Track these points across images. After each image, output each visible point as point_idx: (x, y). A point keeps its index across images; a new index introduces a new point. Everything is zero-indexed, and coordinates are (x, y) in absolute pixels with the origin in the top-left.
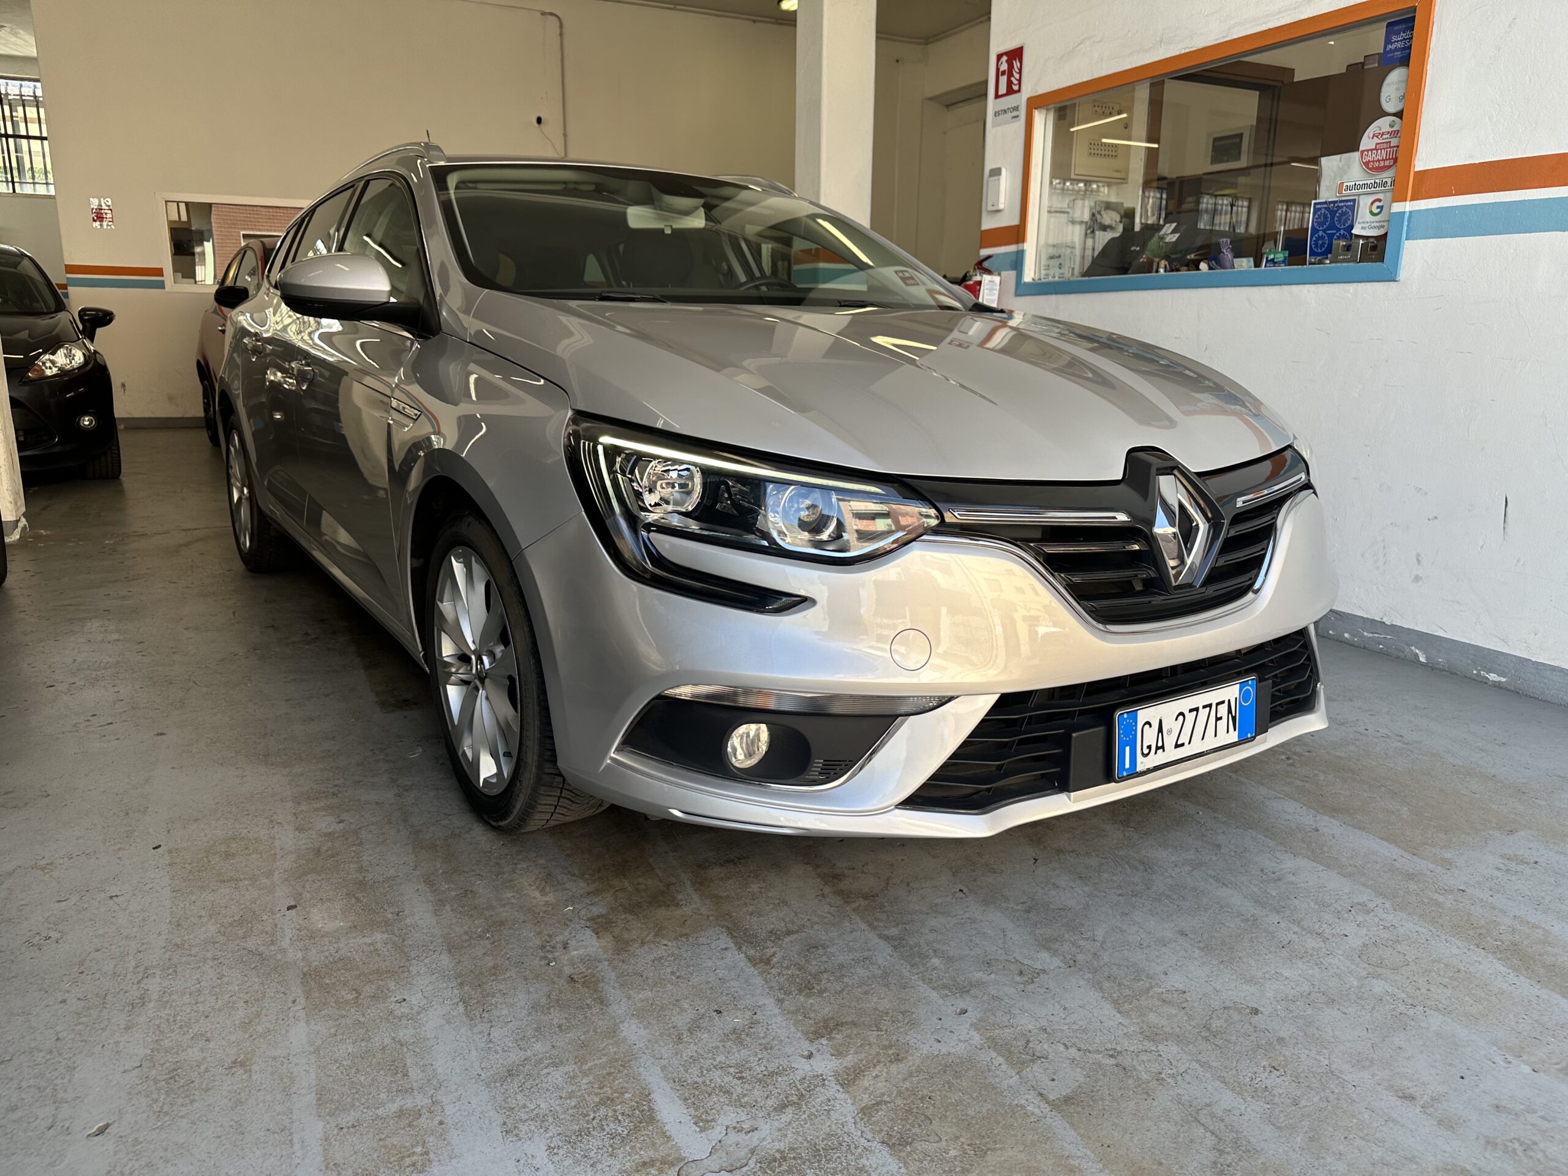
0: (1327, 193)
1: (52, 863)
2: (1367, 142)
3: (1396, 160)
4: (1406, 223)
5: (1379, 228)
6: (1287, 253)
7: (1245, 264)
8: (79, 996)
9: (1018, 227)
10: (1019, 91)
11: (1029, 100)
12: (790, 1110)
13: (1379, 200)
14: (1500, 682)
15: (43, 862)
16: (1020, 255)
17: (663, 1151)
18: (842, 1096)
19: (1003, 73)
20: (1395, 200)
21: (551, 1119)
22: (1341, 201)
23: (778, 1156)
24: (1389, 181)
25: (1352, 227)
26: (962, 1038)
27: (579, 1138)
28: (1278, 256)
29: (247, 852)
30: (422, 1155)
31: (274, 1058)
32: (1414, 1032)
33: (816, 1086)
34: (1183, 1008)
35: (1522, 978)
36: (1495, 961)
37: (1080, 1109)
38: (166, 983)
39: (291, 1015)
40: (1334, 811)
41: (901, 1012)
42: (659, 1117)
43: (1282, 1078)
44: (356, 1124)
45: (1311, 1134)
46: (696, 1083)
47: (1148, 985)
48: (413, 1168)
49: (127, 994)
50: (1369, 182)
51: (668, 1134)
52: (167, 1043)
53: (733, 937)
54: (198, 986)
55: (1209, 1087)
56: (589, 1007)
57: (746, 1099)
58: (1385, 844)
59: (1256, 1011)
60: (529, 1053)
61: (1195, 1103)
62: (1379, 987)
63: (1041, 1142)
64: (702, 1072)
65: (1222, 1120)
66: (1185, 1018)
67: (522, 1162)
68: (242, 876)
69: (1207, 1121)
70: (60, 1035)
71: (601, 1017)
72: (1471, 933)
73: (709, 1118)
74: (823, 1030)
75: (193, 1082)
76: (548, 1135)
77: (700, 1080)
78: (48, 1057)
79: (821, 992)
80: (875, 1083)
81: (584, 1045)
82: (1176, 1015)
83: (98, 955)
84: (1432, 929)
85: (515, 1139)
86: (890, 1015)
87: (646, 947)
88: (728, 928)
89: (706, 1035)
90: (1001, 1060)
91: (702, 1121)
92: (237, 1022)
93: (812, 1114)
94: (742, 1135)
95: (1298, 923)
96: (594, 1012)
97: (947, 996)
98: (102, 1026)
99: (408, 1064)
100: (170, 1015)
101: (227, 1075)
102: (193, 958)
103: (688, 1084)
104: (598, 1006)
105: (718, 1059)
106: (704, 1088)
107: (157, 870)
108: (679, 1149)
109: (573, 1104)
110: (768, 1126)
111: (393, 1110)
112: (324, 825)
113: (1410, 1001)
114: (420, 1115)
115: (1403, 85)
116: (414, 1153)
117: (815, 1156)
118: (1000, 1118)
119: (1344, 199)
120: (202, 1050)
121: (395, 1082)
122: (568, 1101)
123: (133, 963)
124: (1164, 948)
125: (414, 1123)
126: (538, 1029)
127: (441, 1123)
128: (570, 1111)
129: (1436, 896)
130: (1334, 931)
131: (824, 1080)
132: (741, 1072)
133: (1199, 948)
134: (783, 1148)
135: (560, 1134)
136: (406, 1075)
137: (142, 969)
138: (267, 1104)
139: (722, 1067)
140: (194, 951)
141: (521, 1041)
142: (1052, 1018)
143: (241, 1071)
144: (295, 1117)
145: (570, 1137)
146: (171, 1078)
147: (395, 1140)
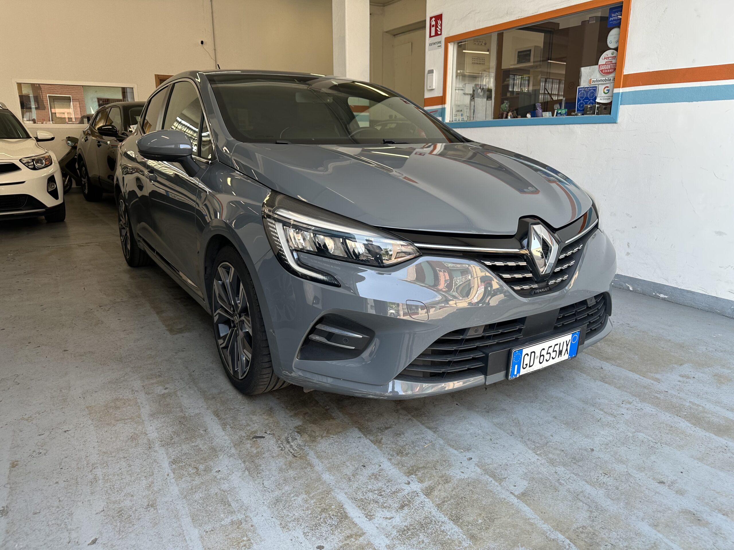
0: (584, 83)
1: (31, 417)
2: (602, 61)
3: (615, 69)
4: (620, 98)
5: (608, 99)
6: (566, 110)
7: (547, 115)
8: (64, 479)
9: (442, 97)
10: (441, 34)
11: (446, 38)
12: (406, 508)
13: (608, 87)
14: (665, 298)
15: (26, 417)
16: (443, 110)
17: (355, 530)
18: (427, 500)
19: (433, 26)
20: (615, 87)
21: (301, 521)
22: (591, 87)
23: (406, 528)
24: (612, 78)
25: (596, 98)
26: (472, 470)
27: (316, 528)
28: (562, 111)
29: (125, 405)
30: (247, 541)
31: (166, 502)
32: (659, 454)
33: (415, 496)
34: (563, 451)
35: (697, 428)
36: (685, 421)
37: (529, 498)
38: (104, 471)
39: (168, 481)
40: (607, 359)
41: (444, 461)
42: (349, 516)
43: (609, 478)
44: (213, 529)
45: (626, 501)
46: (362, 499)
47: (546, 442)
48: (245, 547)
49: (87, 477)
50: (603, 79)
51: (355, 522)
52: (113, 499)
53: (362, 432)
54: (120, 471)
55: (581, 484)
56: (306, 468)
57: (386, 504)
58: (632, 373)
59: (592, 450)
60: (284, 491)
61: (576, 491)
62: (641, 436)
63: (516, 514)
64: (363, 494)
65: (589, 498)
66: (564, 455)
67: (293, 540)
68: (126, 418)
69: (583, 499)
70: (60, 499)
71: (312, 472)
72: (674, 410)
73: (371, 514)
74: (411, 472)
75: (131, 516)
76: (302, 527)
77: (363, 498)
78: (58, 509)
79: (407, 454)
80: (440, 493)
81: (308, 486)
82: (560, 454)
83: (67, 459)
84: (658, 409)
85: (287, 530)
86: (439, 462)
87: (324, 439)
88: (359, 428)
89: (361, 477)
90: (491, 479)
91: (369, 515)
92: (144, 487)
93: (416, 509)
94: (388, 520)
95: (602, 410)
96: (308, 470)
97: (462, 452)
98: (80, 493)
99: (230, 500)
100: (111, 486)
101: (146, 511)
102: (114, 458)
103: (358, 500)
104: (309, 467)
105: (369, 487)
106: (366, 501)
107: (84, 417)
108: (361, 529)
109: (310, 512)
110: (398, 516)
111: (229, 521)
112: (159, 391)
113: (654, 441)
114: (242, 523)
115: (617, 36)
116: (243, 540)
117: (422, 527)
118: (497, 505)
119: (592, 86)
120: (131, 501)
121: (226, 509)
122: (307, 512)
123: (85, 462)
124: (549, 425)
125: (240, 527)
126: (285, 480)
127: (252, 526)
128: (309, 516)
129: (656, 395)
130: (618, 413)
131: (417, 493)
132: (380, 493)
133: (564, 424)
134: (407, 525)
135: (307, 526)
136: (230, 505)
137: (90, 465)
138: (169, 523)
139: (371, 491)
140: (113, 454)
141: (279, 486)
142: (509, 459)
143: (152, 509)
144: (184, 529)
145: (312, 527)
146: (120, 515)
147: (234, 535)
